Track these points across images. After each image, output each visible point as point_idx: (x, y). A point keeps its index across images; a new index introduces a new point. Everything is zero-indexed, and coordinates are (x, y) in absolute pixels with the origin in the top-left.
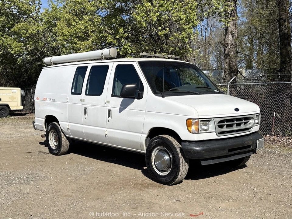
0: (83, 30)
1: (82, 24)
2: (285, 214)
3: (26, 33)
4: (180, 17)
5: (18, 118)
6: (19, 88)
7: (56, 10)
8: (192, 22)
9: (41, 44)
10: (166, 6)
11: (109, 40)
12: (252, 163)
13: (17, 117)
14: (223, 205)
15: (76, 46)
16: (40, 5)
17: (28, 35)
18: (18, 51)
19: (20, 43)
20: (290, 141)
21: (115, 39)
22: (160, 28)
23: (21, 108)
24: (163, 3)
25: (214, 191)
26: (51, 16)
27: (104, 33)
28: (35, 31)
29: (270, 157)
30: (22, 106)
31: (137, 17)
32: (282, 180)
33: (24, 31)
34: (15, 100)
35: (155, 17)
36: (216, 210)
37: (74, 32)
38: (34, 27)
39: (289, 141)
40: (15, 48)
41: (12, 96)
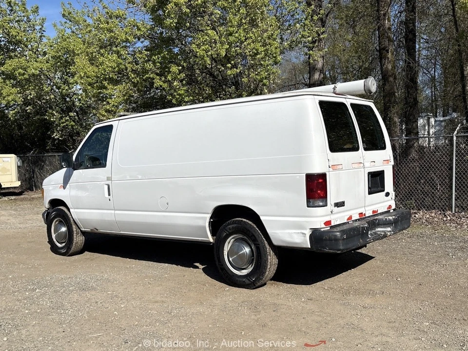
0: (115, 68)
1: (114, 61)
2: (448, 307)
3: (24, 74)
4: (257, 50)
5: (15, 199)
6: (13, 155)
7: (67, 40)
8: (275, 57)
9: (46, 89)
10: (237, 35)
11: (158, 84)
12: (379, 247)
13: (13, 197)
14: (368, 301)
15: (107, 92)
16: (43, 32)
17: (26, 76)
18: (12, 100)
19: (14, 88)
20: (417, 215)
21: (166, 81)
22: (229, 65)
23: (18, 184)
24: (233, 31)
25: (348, 285)
26: (61, 49)
27: (150, 73)
28: (37, 71)
29: (398, 238)
30: (19, 180)
31: (198, 51)
32: (427, 266)
33: (20, 70)
34: (8, 173)
35: (224, 50)
36: (362, 308)
37: (103, 71)
38: (36, 65)
39: (415, 216)
40: (8, 95)
41: (4, 167)
